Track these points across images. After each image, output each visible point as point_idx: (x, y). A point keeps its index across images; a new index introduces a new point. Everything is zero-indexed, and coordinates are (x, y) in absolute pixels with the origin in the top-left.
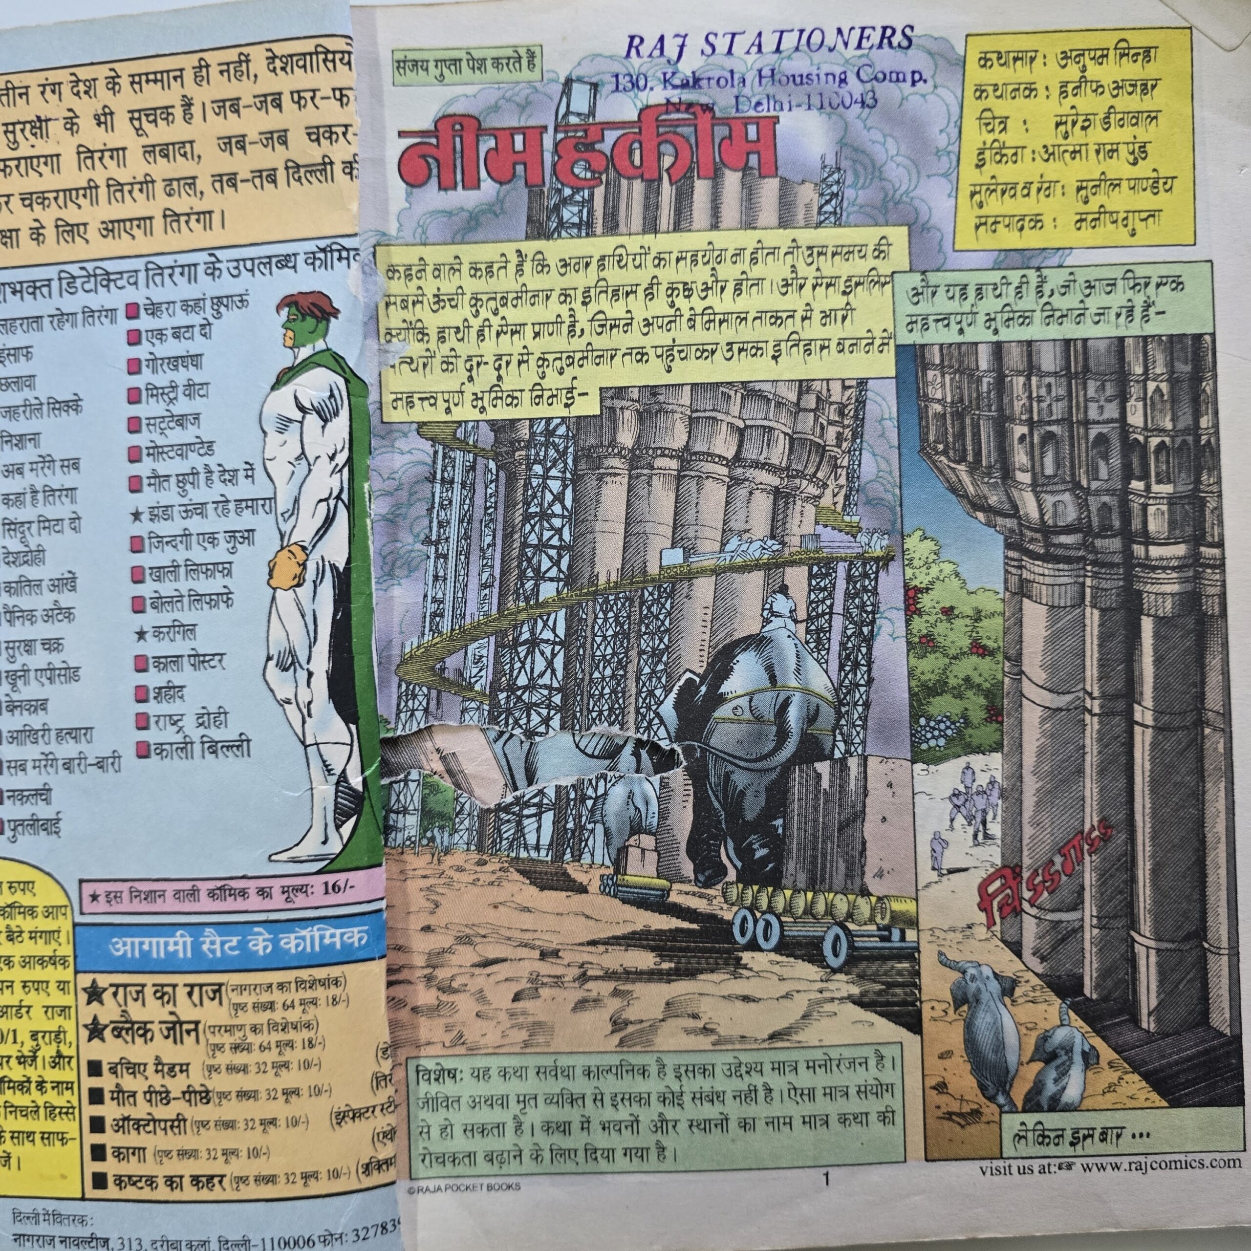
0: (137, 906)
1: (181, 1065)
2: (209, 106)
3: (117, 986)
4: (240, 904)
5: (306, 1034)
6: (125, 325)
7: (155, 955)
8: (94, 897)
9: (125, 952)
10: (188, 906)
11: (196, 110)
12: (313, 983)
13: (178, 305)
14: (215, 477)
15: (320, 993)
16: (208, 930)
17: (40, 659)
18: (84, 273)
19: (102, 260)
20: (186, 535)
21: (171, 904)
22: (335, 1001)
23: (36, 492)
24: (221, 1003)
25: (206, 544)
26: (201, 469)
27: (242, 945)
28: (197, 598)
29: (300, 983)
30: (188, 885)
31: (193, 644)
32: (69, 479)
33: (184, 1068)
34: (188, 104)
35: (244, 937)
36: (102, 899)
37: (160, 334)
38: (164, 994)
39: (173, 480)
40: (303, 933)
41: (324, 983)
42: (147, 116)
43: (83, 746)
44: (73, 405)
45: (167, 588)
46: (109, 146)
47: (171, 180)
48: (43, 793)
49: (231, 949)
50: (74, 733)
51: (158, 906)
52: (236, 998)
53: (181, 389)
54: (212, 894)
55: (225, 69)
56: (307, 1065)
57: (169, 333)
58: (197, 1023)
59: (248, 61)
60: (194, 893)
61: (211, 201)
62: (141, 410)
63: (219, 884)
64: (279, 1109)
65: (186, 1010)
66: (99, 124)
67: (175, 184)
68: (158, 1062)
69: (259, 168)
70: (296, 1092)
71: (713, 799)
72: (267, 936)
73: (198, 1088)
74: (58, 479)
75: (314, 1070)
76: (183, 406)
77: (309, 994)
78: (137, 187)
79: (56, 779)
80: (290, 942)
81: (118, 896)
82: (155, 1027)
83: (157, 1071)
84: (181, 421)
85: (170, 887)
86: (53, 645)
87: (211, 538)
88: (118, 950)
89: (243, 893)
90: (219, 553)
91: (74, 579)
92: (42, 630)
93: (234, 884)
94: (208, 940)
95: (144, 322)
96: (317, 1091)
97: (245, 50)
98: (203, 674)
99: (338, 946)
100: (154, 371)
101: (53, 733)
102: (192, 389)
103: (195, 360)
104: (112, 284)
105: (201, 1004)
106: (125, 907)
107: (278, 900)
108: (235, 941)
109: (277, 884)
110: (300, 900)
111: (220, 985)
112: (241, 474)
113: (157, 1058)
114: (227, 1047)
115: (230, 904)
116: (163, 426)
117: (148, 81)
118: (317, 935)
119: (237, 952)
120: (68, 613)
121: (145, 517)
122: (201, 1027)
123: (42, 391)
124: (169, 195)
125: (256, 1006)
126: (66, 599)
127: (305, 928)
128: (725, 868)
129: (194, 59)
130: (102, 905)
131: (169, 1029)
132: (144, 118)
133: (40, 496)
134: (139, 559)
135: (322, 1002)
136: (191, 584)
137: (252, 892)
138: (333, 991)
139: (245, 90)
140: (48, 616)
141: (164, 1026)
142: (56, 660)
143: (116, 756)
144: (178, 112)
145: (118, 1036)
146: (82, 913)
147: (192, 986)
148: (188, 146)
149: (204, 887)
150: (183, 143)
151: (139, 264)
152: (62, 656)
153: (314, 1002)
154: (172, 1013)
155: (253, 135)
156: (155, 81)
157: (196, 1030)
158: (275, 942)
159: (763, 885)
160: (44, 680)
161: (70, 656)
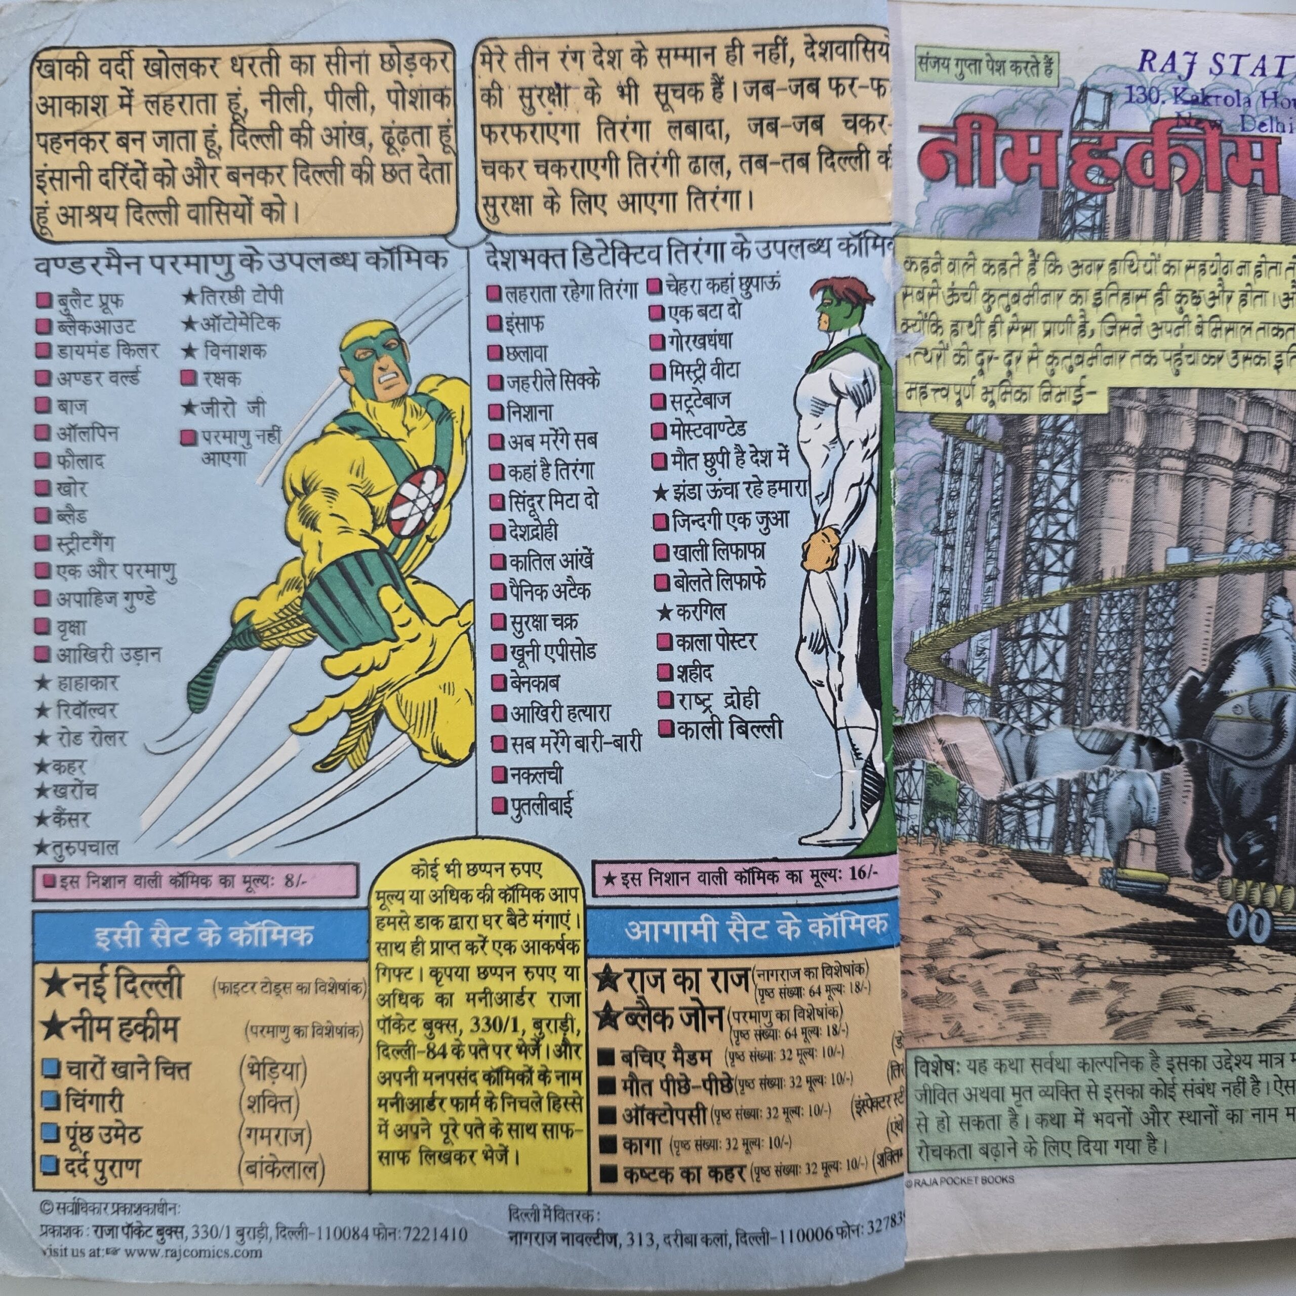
0: (657, 888)
1: (702, 1053)
2: (740, 87)
3: (633, 971)
4: (770, 888)
5: (831, 1021)
6: (645, 299)
7: (676, 939)
8: (610, 879)
9: (643, 936)
10: (713, 889)
11: (727, 89)
12: (841, 969)
13: (704, 283)
14: (747, 457)
15: (846, 980)
16: (735, 913)
17: (552, 634)
18: (601, 245)
19: (622, 233)
20: (715, 515)
21: (695, 886)
22: (858, 988)
23: (548, 465)
24: (747, 989)
25: (736, 524)
26: (731, 448)
27: (771, 929)
28: (726, 579)
29: (827, 969)
30: (714, 868)
31: (722, 623)
32: (586, 454)
33: (706, 1056)
34: (718, 83)
35: (773, 921)
36: (618, 881)
37: (686, 311)
38: (685, 979)
39: (701, 459)
40: (831, 918)
41: (850, 969)
42: (675, 91)
43: (599, 724)
44: (591, 378)
45: (694, 567)
46: (631, 119)
47: (697, 158)
48: (555, 772)
49: (759, 933)
50: (588, 711)
51: (683, 888)
52: (762, 984)
53: (708, 369)
54: (739, 877)
55: (760, 50)
56: (832, 1052)
57: (695, 310)
58: (721, 1009)
59: (785, 45)
60: (721, 876)
61: (738, 180)
62: (667, 387)
63: (748, 866)
64: (803, 1098)
65: (709, 996)
66: (622, 95)
67: (701, 162)
68: (678, 1049)
69: (791, 151)
70: (820, 1080)
71: (1212, 795)
72: (796, 920)
73: (720, 1076)
74: (572, 454)
75: (838, 1057)
76: (710, 385)
77: (835, 980)
78: (660, 162)
79: (570, 758)
80: (819, 927)
81: (636, 878)
82: (676, 1014)
83: (676, 1059)
84: (710, 399)
85: (694, 869)
86: (567, 621)
87: (744, 519)
88: (635, 934)
89: (773, 876)
90: (752, 534)
91: (590, 555)
92: (553, 606)
93: (763, 866)
94: (734, 924)
95: (668, 298)
96: (840, 1080)
97: (783, 33)
98: (732, 654)
99: (863, 932)
100: (680, 348)
101: (565, 711)
102: (720, 368)
103: (725, 339)
104: (631, 258)
105: (726, 989)
106: (645, 889)
107: (808, 884)
108: (763, 925)
109: (807, 867)
110: (829, 885)
111: (746, 970)
112: (775, 456)
113: (677, 1045)
114: (752, 1034)
115: (759, 887)
116: (689, 403)
117: (676, 56)
118: (843, 920)
119: (765, 937)
120: (584, 590)
121: (670, 495)
122: (725, 1014)
123: (555, 362)
124: (694, 172)
125: (783, 992)
126: (581, 575)
127: (832, 913)
128: (1222, 863)
129: (727, 38)
130: (618, 887)
131: (689, 1016)
132: (670, 94)
133: (552, 470)
134: (662, 537)
135: (847, 988)
136: (720, 563)
137: (782, 875)
138: (858, 977)
139: (781, 73)
140: (562, 592)
141: (684, 1013)
142: (570, 636)
143: (636, 735)
144: (708, 90)
145: (635, 1023)
146: (594, 895)
147: (716, 971)
148: (716, 124)
149: (731, 869)
150: (712, 121)
151: (662, 239)
152: (576, 632)
153: (839, 989)
154: (693, 999)
155: (786, 118)
156: (685, 57)
157: (720, 1017)
158: (804, 927)
159: (1257, 881)
160: (555, 656)
161: (585, 632)
